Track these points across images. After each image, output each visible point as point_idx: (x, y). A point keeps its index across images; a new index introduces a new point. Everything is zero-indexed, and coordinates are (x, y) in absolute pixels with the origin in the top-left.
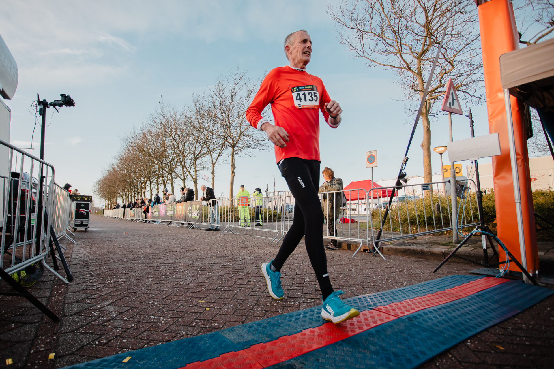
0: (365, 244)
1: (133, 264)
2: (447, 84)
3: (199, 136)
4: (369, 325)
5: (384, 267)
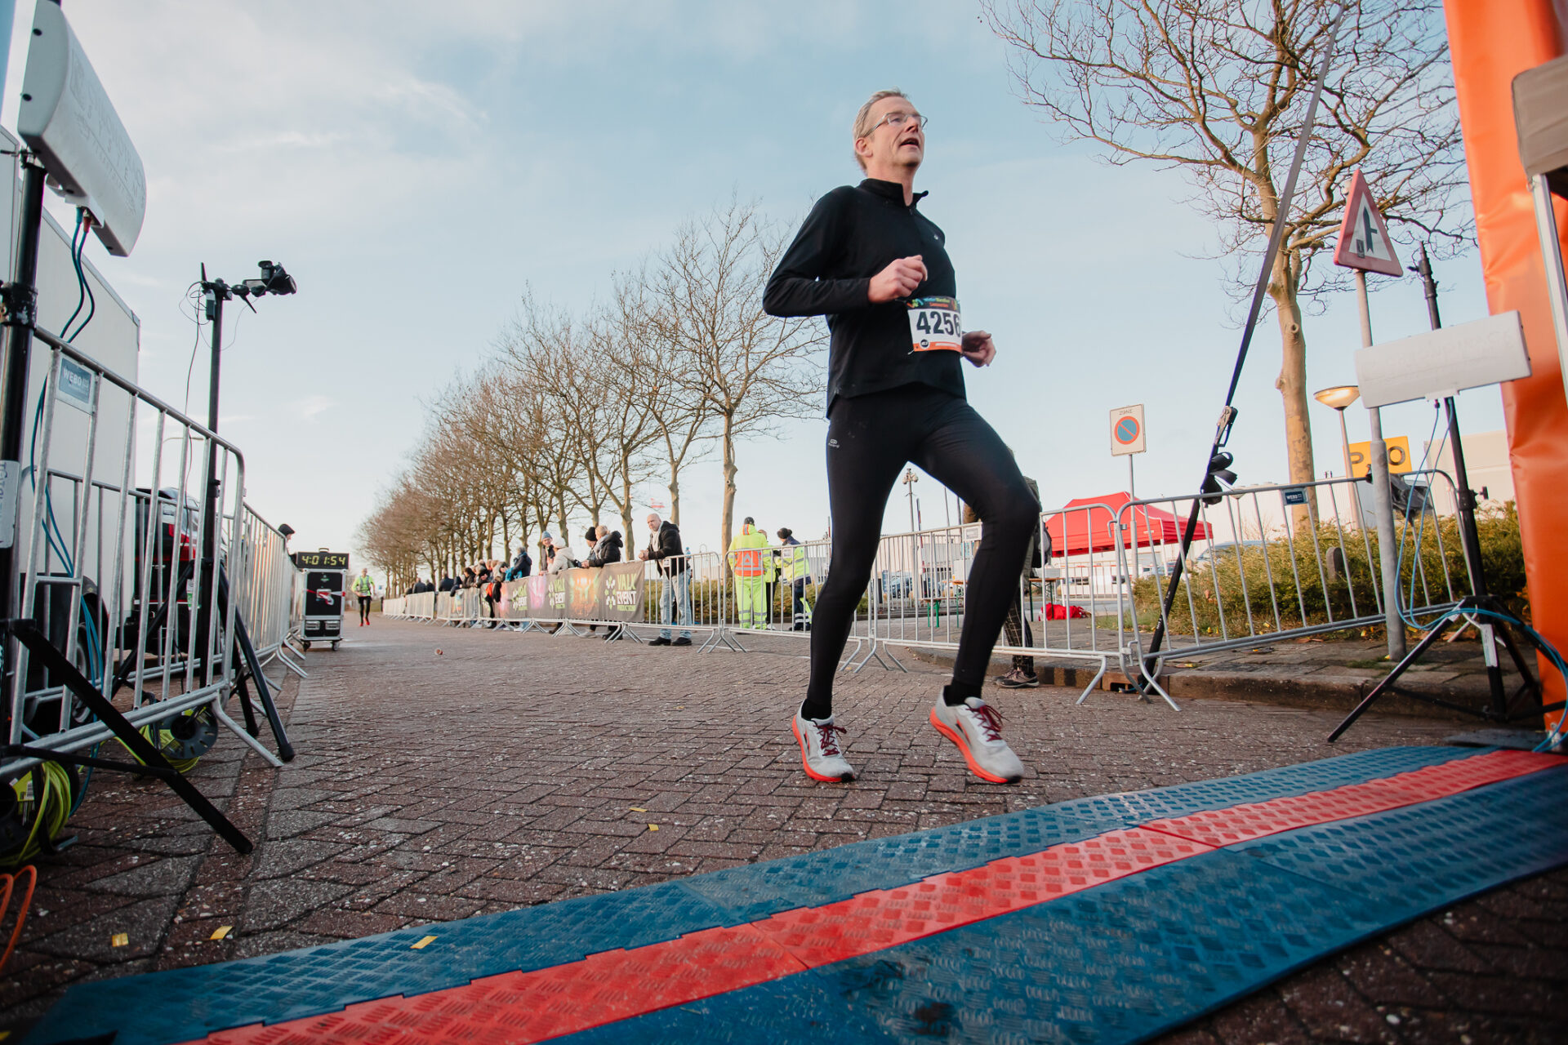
0: (1113, 665)
1: (453, 722)
3: (634, 388)
4: (1128, 866)
5: (1175, 727)
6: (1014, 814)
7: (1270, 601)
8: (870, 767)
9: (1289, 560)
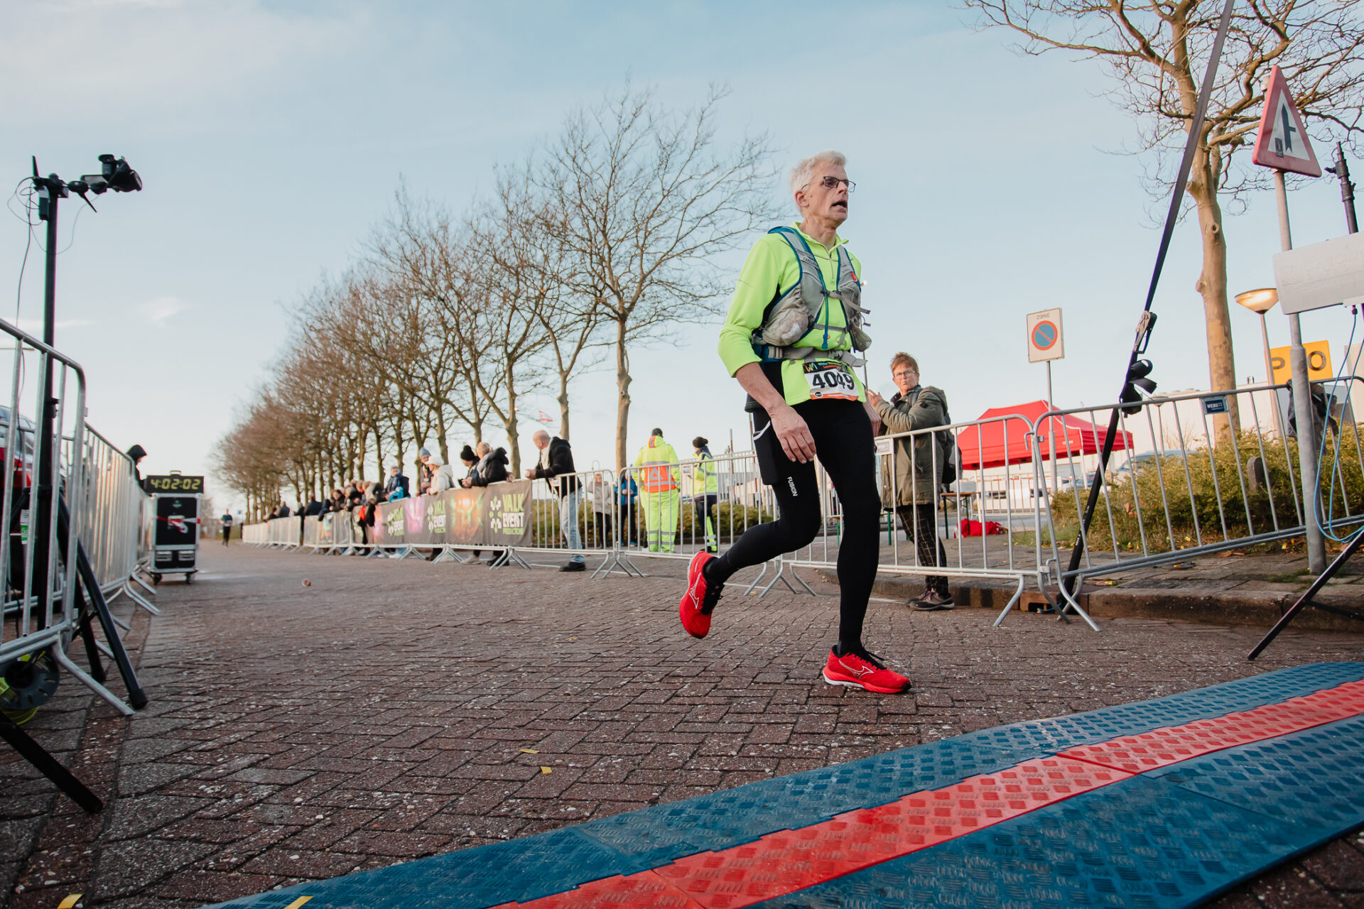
1: (325, 660)
3: (519, 290)
4: (1045, 797)
5: (1094, 649)
6: (928, 744)
7: (1191, 513)
8: (777, 699)
9: (1210, 471)
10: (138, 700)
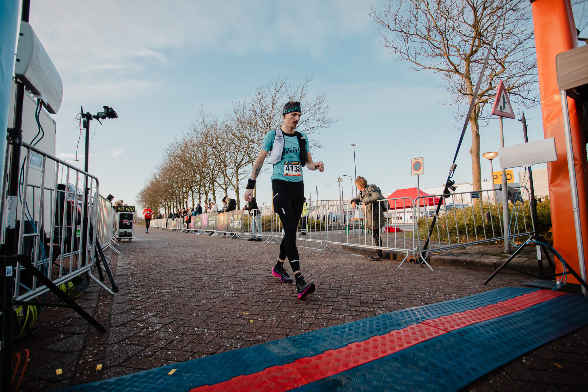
0: (411, 254)
1: (176, 274)
2: (498, 87)
3: (240, 145)
4: (418, 340)
5: (432, 278)
7: (465, 230)
8: (327, 296)
10: (115, 289)
